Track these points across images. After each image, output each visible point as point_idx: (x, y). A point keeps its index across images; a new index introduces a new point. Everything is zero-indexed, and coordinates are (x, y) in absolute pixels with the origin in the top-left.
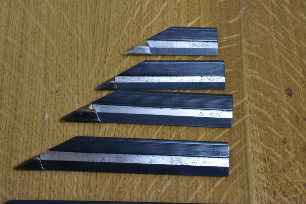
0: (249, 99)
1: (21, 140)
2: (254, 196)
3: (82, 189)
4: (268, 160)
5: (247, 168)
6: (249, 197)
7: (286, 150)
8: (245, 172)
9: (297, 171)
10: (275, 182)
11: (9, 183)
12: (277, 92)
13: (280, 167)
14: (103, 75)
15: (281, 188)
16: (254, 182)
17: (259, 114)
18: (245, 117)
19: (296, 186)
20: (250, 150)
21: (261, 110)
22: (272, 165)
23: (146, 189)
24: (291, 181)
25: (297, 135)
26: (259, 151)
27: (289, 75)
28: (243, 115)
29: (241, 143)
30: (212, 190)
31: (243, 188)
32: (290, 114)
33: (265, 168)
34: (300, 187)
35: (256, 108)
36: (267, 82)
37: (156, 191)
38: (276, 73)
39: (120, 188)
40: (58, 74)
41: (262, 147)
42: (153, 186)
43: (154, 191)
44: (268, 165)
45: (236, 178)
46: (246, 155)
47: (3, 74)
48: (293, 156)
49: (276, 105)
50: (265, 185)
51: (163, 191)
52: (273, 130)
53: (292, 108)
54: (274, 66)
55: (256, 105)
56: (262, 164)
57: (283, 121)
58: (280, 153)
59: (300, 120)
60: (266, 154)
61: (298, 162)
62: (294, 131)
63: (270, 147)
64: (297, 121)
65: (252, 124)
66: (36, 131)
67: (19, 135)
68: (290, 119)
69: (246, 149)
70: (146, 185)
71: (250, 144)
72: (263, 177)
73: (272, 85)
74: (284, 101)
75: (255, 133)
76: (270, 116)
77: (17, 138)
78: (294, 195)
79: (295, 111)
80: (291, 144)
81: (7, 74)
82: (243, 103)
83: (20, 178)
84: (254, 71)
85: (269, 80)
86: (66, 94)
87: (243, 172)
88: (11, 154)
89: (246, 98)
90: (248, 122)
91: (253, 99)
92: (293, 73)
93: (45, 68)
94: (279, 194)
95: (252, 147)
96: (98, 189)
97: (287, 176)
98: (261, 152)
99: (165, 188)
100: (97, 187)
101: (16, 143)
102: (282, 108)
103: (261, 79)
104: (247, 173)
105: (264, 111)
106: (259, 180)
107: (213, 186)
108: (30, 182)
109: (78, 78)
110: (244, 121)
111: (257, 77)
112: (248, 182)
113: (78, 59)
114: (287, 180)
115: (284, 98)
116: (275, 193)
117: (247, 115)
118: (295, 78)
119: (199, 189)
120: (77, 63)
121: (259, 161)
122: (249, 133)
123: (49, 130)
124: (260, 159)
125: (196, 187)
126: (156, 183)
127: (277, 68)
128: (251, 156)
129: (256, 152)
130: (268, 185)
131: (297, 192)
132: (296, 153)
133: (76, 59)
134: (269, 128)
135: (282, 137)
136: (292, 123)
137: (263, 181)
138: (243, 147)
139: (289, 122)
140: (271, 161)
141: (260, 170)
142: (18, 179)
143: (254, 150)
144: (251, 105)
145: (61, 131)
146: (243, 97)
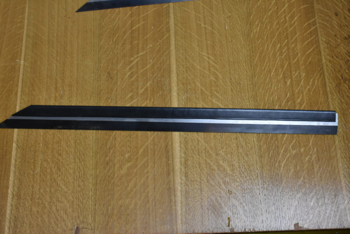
0: (318, 18)
1: (217, 37)
2: (324, 58)
3: (247, 57)
4: (329, 43)
5: (319, 47)
6: (321, 59)
7: (336, 39)
8: (319, 48)
9: (342, 48)
10: (332, 52)
11: (215, 55)
12: (330, 15)
13: (335, 46)
14: (250, 9)
15: (335, 55)
16: (323, 53)
17: (323, 24)
18: (317, 25)
19: (342, 54)
20: (320, 39)
21: (324, 23)
22: (331, 45)
23: (275, 56)
24: (340, 52)
25: (341, 32)
26: (324, 40)
27: (336, 7)
28: (316, 25)
29: (316, 36)
30: (305, 56)
31: (318, 55)
32: (338, 24)
33: (328, 47)
34: (344, 54)
35: (321, 21)
36: (326, 10)
37: (280, 57)
38: (330, 6)
39: (264, 56)
40: (229, 9)
41: (325, 38)
42: (278, 55)
43: (279, 57)
44: (329, 45)
45: (315, 51)
46: (319, 42)
47: (204, 10)
48: (339, 41)
49: (330, 20)
50: (328, 54)
51: (283, 57)
52: (330, 31)
53: (338, 21)
54: (328, 3)
55: (322, 20)
56: (326, 45)
57: (334, 27)
58: (334, 40)
59: (342, 26)
60: (328, 41)
61: (342, 44)
62: (339, 31)
63: (329, 38)
64: (341, 27)
65: (320, 28)
66: (223, 34)
67: (216, 36)
68: (337, 26)
69: (318, 39)
70: (275, 55)
71: (320, 37)
72: (327, 51)
73: (328, 11)
74: (334, 18)
75: (322, 32)
76: (328, 25)
77: (215, 37)
78: (341, 57)
79: (340, 22)
80: (338, 36)
81: (205, 10)
82: (315, 20)
83: (219, 53)
84: (319, 6)
85: (327, 9)
86: (234, 18)
87: (317, 48)
88: (214, 44)
89: (316, 17)
90: (318, 28)
91: (320, 18)
92: (338, 6)
93: (223, 7)
94: (335, 57)
95: (321, 39)
96: (254, 57)
97: (338, 50)
98: (325, 40)
99: (284, 56)
100: (253, 56)
101: (215, 39)
102: (333, 21)
103: (322, 9)
104: (320, 49)
105: (326, 23)
106: (325, 51)
107: (305, 54)
108: (224, 55)
109: (238, 11)
110: (316, 27)
111: (321, 8)
112: (320, 52)
113: (237, 2)
114: (338, 51)
115: (334, 17)
116: (333, 57)
117: (318, 25)
118: (339, 8)
119: (299, 56)
120: (237, 4)
121: (324, 44)
122: (319, 33)
123: (229, 33)
124: (325, 43)
125: (297, 55)
126: (279, 54)
127: (330, 4)
128: (321, 42)
129: (323, 40)
130: (329, 53)
131: (342, 56)
132: (341, 40)
133: (236, 2)
134: (328, 30)
135: (334, 34)
136: (338, 27)
137: (327, 52)
138: (317, 38)
139: (337, 27)
140: (330, 44)
141: (325, 47)
142: (218, 54)
143: (322, 39)
144: (319, 20)
145: (234, 34)
146: (315, 17)
